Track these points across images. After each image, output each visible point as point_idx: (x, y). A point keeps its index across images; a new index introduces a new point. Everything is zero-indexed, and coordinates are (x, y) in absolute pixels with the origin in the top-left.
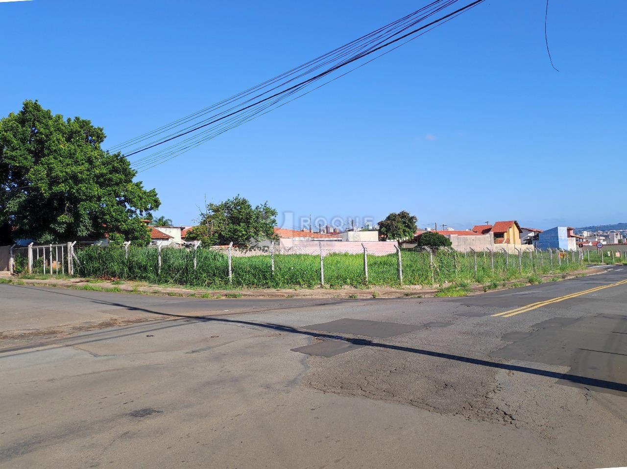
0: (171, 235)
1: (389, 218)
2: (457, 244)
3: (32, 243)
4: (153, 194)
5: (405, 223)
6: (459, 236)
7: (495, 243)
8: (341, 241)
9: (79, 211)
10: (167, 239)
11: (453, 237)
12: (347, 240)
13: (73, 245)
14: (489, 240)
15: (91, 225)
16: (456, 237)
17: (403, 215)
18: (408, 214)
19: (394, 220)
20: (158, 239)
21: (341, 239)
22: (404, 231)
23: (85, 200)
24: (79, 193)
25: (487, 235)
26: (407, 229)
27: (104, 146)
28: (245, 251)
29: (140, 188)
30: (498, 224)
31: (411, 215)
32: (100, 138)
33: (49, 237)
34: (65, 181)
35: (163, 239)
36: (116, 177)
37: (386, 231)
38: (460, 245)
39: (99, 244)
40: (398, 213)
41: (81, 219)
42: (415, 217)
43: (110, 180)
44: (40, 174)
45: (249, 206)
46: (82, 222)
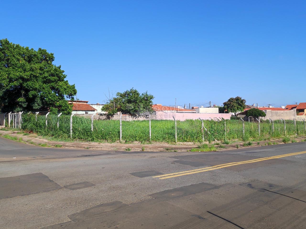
0: (96, 109)
1: (229, 100)
2: (271, 115)
3: (11, 112)
4: (73, 87)
5: (238, 103)
6: (272, 111)
7: (297, 115)
8: (195, 113)
9: (29, 96)
10: (94, 111)
11: (268, 111)
12: (198, 113)
13: (21, 113)
14: (294, 113)
15: (41, 103)
16: (270, 111)
17: (238, 99)
18: (241, 98)
19: (232, 101)
20: (88, 111)
21: (195, 112)
22: (238, 108)
23: (32, 90)
24: (28, 87)
25: (292, 110)
26: (239, 107)
27: (53, 63)
28: (135, 118)
29: (67, 84)
30: (301, 104)
31: (242, 99)
32: (52, 59)
33: (19, 109)
34: (16, 80)
35: (91, 111)
36: (52, 78)
37: (227, 108)
38: (273, 116)
39: (29, 113)
40: (234, 98)
41: (36, 100)
42: (245, 100)
43: (49, 80)
44: (3, 77)
45: (138, 94)
46: (36, 101)
